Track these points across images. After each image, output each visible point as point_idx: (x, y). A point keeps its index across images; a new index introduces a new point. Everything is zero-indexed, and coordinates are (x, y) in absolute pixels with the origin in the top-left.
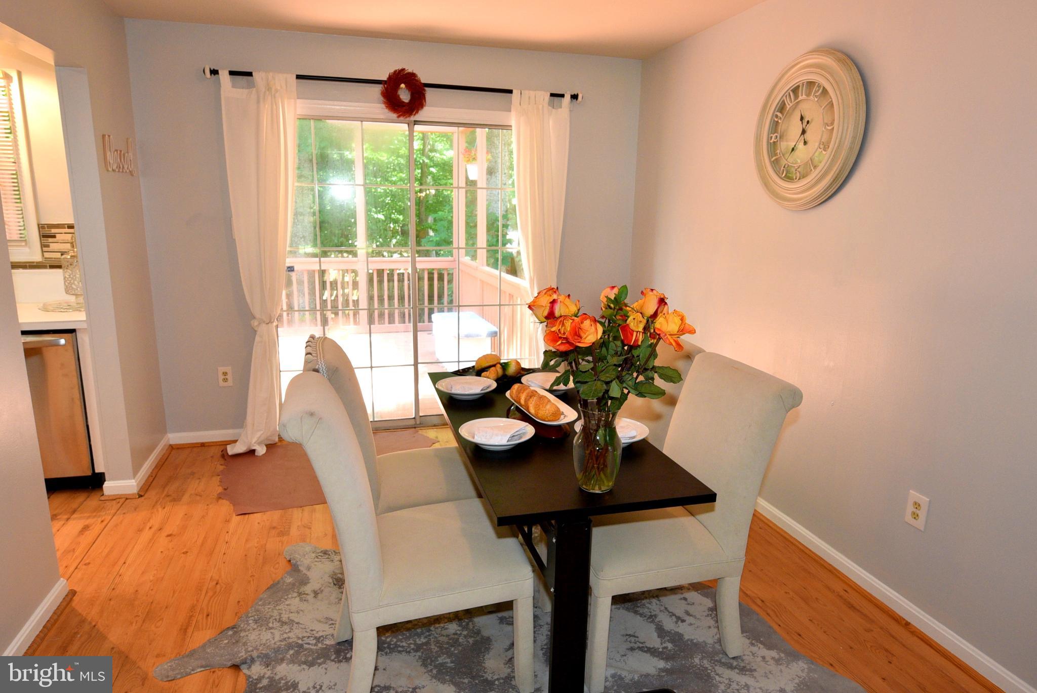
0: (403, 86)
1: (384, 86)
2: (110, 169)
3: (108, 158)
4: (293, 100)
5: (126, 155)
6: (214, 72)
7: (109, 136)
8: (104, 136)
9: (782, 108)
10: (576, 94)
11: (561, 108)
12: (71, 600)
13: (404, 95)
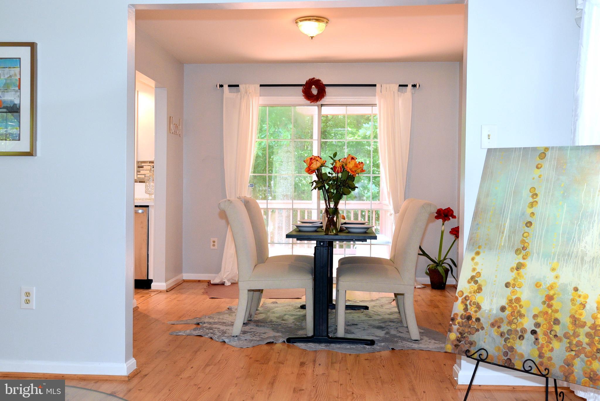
0: (313, 86)
1: (304, 88)
2: (171, 132)
3: (171, 127)
4: (257, 97)
5: (179, 126)
6: (221, 86)
7: (172, 117)
8: (170, 117)
10: (416, 84)
11: (406, 92)
12: (137, 309)
13: (314, 91)
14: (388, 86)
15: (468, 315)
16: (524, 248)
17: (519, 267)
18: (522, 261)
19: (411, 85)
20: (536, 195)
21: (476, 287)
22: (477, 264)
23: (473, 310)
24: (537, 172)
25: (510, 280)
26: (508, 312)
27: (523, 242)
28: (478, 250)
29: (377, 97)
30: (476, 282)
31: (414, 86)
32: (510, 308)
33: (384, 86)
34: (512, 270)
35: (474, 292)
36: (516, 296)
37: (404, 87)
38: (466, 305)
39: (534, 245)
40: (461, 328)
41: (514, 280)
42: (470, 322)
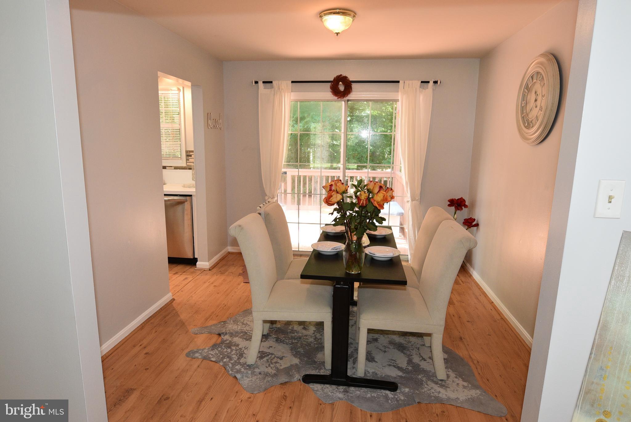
0: (341, 83)
1: (332, 84)
2: (209, 128)
3: (209, 123)
4: (289, 93)
5: (218, 121)
6: (256, 82)
7: (210, 113)
8: (208, 113)
9: (527, 87)
10: (437, 81)
11: (428, 89)
12: (173, 302)
13: (342, 88)
14: (411, 82)
19: (433, 82)
29: (400, 93)
31: (435, 82)
33: (407, 82)
37: (425, 83)
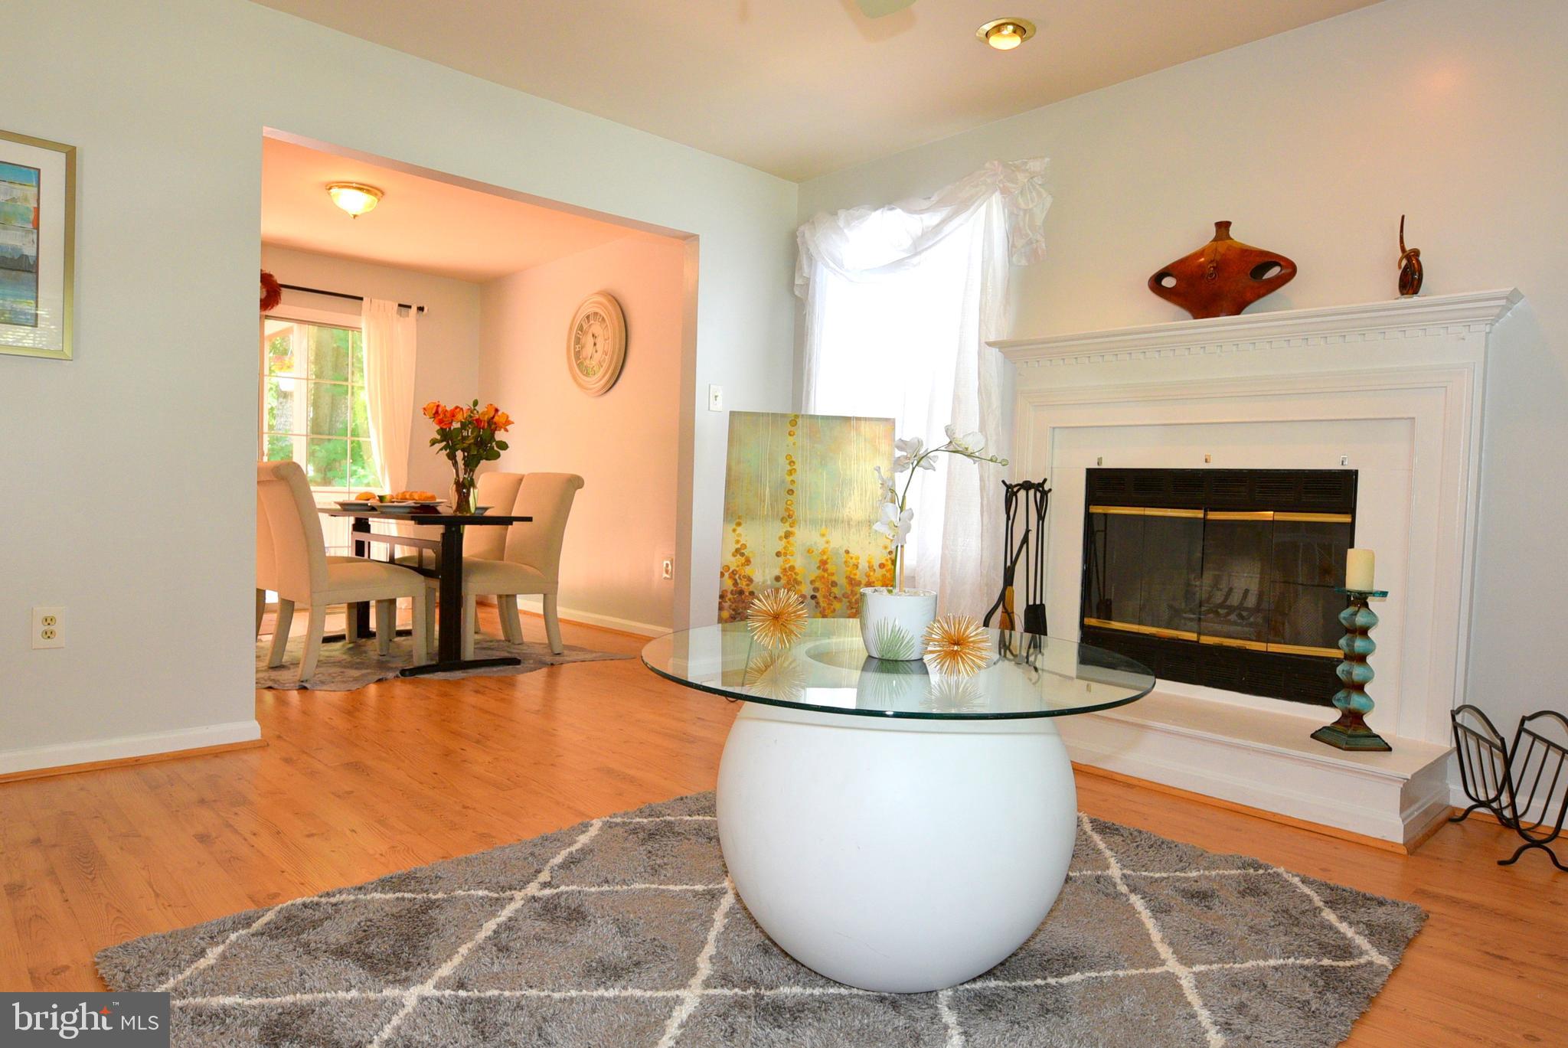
10: (422, 307)
11: (407, 317)
14: (382, 302)
15: (739, 589)
16: (790, 516)
17: (788, 535)
18: (790, 529)
19: (416, 308)
20: (794, 462)
21: (743, 560)
22: (739, 535)
23: (744, 584)
24: (791, 439)
25: (780, 549)
26: (783, 581)
27: (787, 510)
28: (738, 520)
29: (363, 317)
30: (742, 555)
31: (420, 309)
32: (785, 577)
33: (375, 302)
34: (780, 538)
35: (742, 565)
36: (789, 565)
37: (405, 308)
38: (736, 580)
39: (800, 512)
40: (734, 605)
41: (785, 548)
42: (743, 597)
